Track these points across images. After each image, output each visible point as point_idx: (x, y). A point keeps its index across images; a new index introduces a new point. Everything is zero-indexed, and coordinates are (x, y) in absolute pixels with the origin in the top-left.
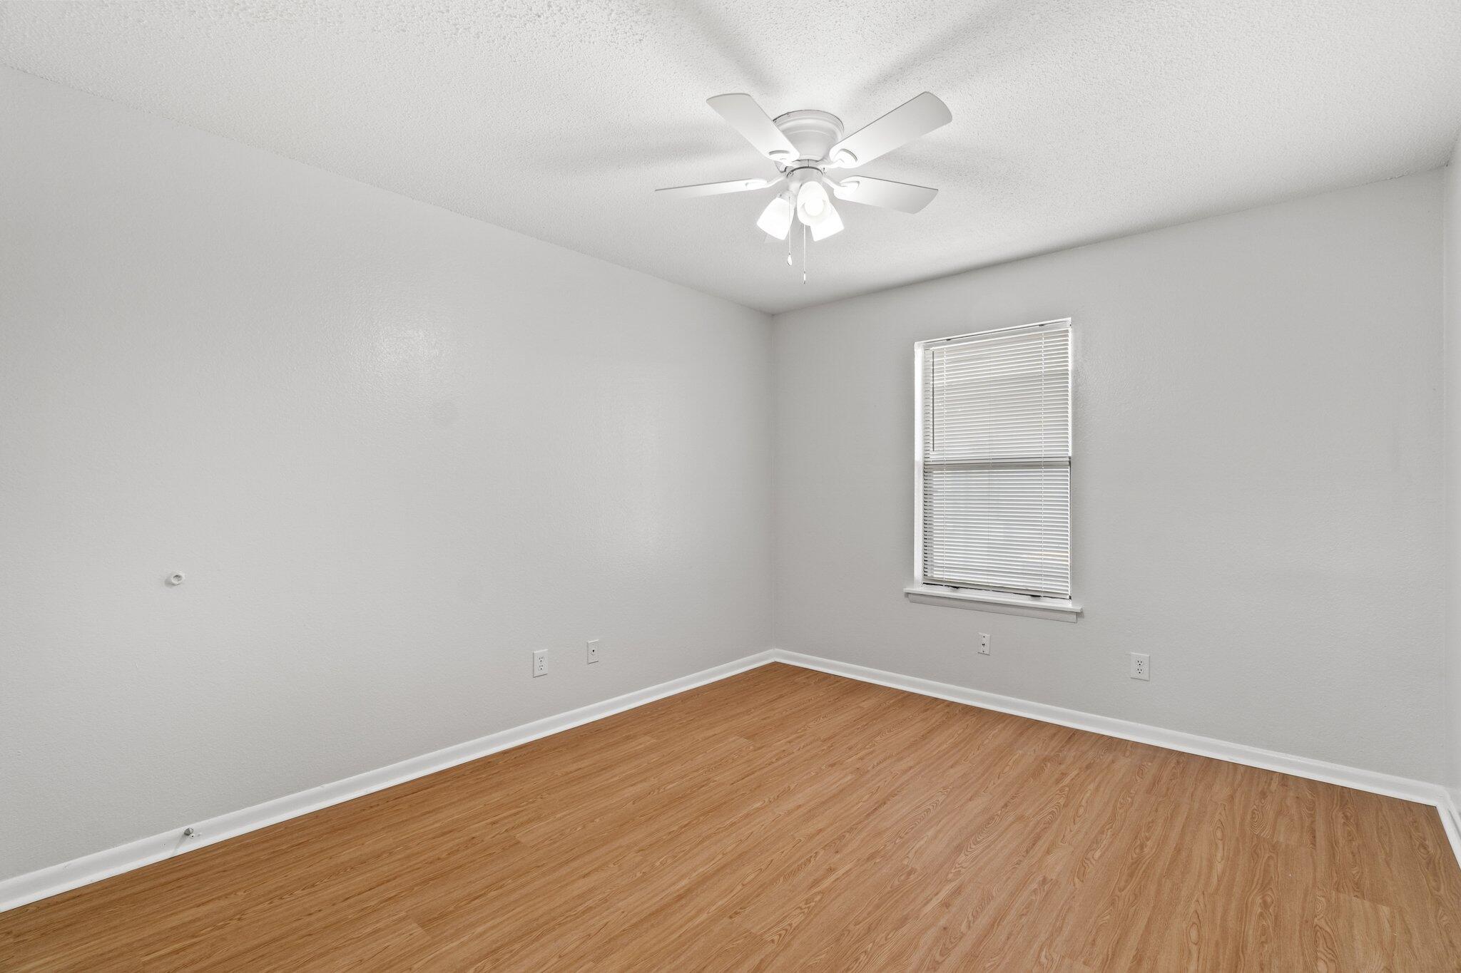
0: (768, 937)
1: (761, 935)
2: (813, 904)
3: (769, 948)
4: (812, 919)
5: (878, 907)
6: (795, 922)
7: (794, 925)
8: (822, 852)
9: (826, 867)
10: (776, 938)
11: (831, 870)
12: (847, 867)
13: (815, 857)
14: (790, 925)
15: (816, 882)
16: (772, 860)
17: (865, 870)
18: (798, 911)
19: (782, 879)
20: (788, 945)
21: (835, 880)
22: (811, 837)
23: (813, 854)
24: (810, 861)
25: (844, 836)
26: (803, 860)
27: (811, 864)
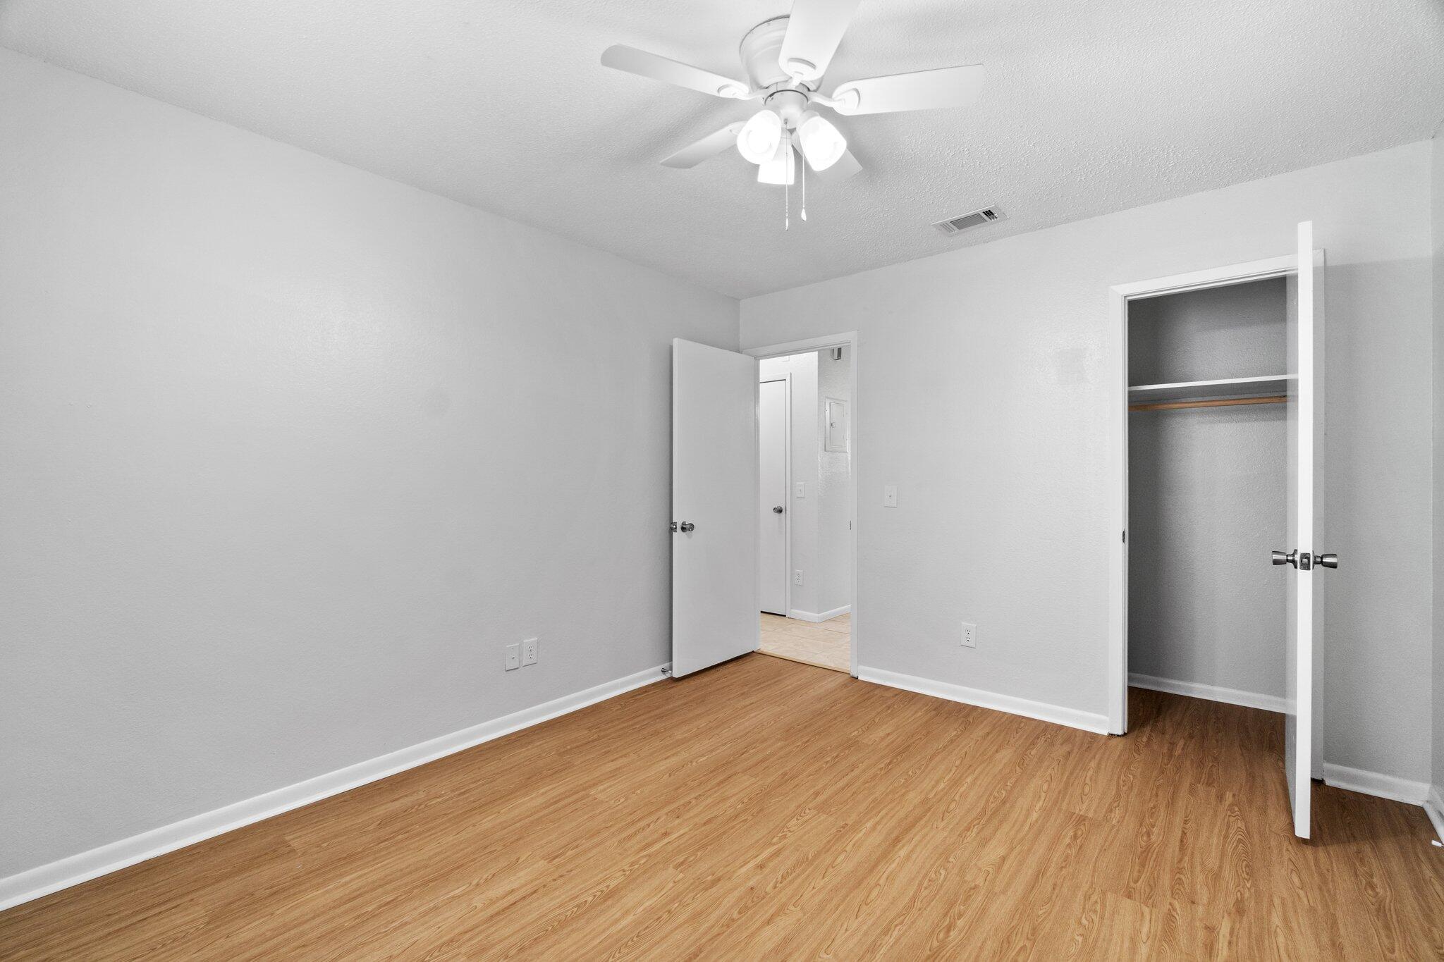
0: (814, 812)
1: (819, 813)
2: (780, 835)
3: (811, 805)
4: (780, 823)
5: (724, 833)
6: (794, 821)
7: (795, 819)
8: (769, 889)
9: (766, 871)
10: (807, 811)
11: (761, 866)
12: (744, 870)
13: (777, 882)
14: (797, 819)
15: (777, 854)
16: (823, 878)
17: (726, 867)
18: (791, 830)
19: (810, 857)
20: (799, 806)
21: (758, 856)
22: (781, 910)
23: (779, 885)
24: (782, 877)
25: (740, 913)
26: (791, 878)
27: (781, 873)
